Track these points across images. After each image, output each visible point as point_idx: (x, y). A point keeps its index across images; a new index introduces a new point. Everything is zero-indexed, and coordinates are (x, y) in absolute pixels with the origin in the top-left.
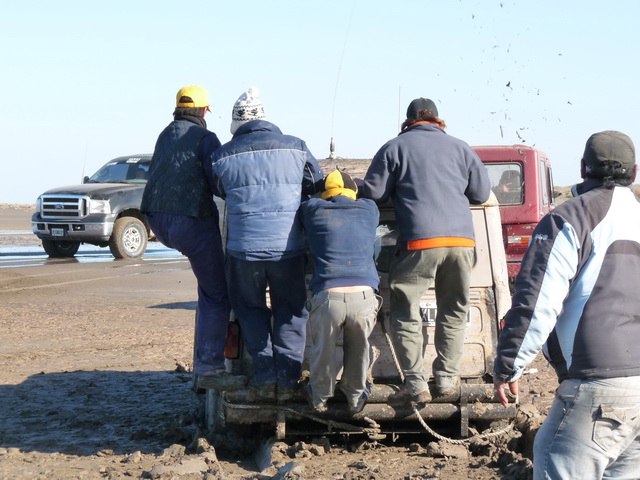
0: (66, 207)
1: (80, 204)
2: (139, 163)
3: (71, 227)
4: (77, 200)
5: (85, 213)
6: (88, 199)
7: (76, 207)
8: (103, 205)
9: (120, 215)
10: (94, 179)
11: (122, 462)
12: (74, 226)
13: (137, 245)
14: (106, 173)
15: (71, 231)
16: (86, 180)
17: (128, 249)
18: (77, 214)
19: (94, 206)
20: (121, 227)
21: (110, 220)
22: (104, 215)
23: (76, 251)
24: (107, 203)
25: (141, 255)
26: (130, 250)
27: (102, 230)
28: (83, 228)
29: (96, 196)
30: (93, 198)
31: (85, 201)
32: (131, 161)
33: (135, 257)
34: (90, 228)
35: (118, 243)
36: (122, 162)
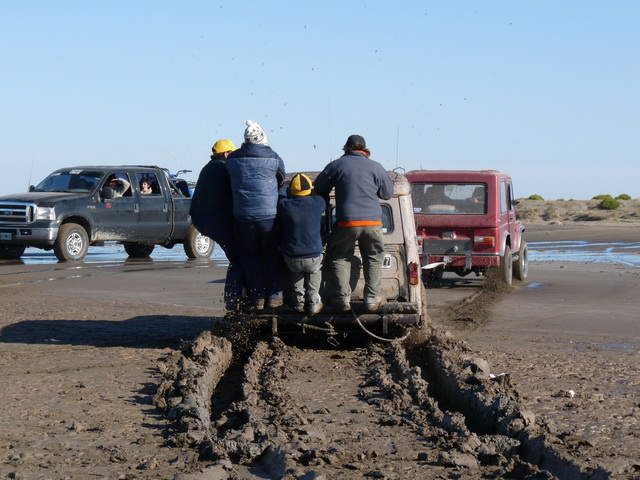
0: (15, 213)
1: (28, 210)
2: (81, 174)
3: (19, 232)
4: (24, 207)
5: (32, 219)
6: (35, 206)
7: (24, 214)
8: (49, 212)
9: (64, 222)
10: (40, 188)
11: (137, 468)
12: (21, 231)
13: (79, 249)
14: (51, 182)
15: (19, 235)
16: (32, 189)
17: (71, 252)
18: (24, 220)
19: (40, 213)
20: (65, 232)
21: (55, 226)
22: (50, 221)
23: (22, 254)
24: (52, 210)
25: (82, 258)
26: (72, 253)
27: (48, 235)
28: (30, 232)
29: (42, 203)
30: (39, 206)
31: (32, 208)
32: (73, 172)
33: (77, 260)
34: (37, 233)
35: (62, 247)
36: (65, 172)
